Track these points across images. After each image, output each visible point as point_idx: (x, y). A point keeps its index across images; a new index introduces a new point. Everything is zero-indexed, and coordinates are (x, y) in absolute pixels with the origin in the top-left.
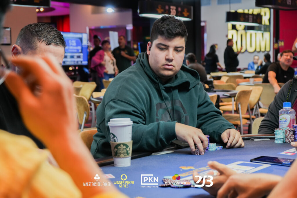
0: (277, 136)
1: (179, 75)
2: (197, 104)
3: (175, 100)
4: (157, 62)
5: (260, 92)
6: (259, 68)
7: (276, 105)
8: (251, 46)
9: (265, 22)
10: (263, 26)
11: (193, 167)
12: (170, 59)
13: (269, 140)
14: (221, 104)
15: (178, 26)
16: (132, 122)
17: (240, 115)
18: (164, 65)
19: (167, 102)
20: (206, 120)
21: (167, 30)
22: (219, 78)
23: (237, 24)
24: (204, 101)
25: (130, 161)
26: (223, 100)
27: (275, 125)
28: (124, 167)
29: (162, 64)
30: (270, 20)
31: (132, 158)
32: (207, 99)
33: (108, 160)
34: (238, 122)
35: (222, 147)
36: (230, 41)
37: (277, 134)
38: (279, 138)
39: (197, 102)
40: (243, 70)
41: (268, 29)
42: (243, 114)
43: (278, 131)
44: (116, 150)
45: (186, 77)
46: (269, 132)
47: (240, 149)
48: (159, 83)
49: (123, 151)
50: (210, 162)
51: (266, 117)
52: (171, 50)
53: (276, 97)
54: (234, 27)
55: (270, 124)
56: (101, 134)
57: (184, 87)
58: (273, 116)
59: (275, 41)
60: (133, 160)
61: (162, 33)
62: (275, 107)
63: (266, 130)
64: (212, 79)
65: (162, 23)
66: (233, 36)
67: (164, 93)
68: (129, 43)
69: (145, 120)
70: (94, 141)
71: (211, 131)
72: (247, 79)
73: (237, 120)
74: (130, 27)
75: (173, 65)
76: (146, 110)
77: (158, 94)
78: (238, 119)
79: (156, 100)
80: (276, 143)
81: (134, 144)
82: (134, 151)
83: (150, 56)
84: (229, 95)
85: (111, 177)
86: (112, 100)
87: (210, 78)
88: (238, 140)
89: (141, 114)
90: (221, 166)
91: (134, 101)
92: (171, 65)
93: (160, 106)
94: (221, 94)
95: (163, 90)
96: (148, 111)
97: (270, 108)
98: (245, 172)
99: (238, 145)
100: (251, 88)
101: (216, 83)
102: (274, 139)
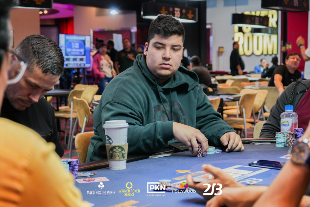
0: (278, 140)
1: (177, 77)
2: (196, 107)
3: (173, 102)
4: (154, 62)
5: (265, 96)
6: (265, 72)
7: (279, 108)
8: (258, 49)
9: (272, 25)
10: (270, 29)
11: (190, 171)
12: (167, 58)
13: (270, 144)
14: (224, 108)
15: (175, 25)
16: (128, 124)
17: (244, 119)
18: (161, 64)
19: (165, 104)
20: (205, 123)
21: (163, 28)
22: (224, 81)
23: (244, 26)
24: (204, 103)
25: (126, 164)
26: (226, 103)
27: (277, 129)
28: (119, 170)
29: (159, 64)
30: (277, 22)
31: (128, 162)
32: (206, 102)
33: (103, 163)
34: (242, 126)
35: (221, 150)
36: (235, 44)
37: (278, 138)
38: (280, 142)
39: (196, 105)
40: (249, 74)
41: (275, 32)
42: (247, 118)
43: (279, 134)
44: (111, 152)
45: (185, 79)
46: (270, 136)
47: (240, 152)
48: (157, 85)
49: (118, 154)
50: (204, 166)
51: (267, 121)
52: (168, 49)
53: (279, 100)
54: (240, 30)
55: (272, 128)
56: (98, 136)
57: (183, 89)
58: (275, 120)
59: (282, 44)
60: (129, 163)
61: (158, 32)
62: (277, 111)
63: (268, 134)
64: (217, 83)
65: (158, 22)
66: (239, 38)
67: (163, 95)
68: (133, 45)
69: (142, 123)
70: (91, 144)
71: (210, 135)
72: (253, 83)
73: (240, 124)
74: (134, 30)
75: (170, 64)
76: (143, 112)
77: (156, 96)
78: (242, 123)
79: (154, 103)
80: (277, 147)
81: (130, 146)
82: (129, 154)
83: (147, 56)
84: (232, 98)
85: (105, 181)
86: (108, 103)
87: (215, 81)
88: (237, 143)
89: (138, 117)
90: (216, 169)
91: (131, 104)
92: (168, 64)
93: (158, 108)
94: (225, 98)
95: (162, 91)
96: (146, 114)
97: (273, 111)
98: (242, 176)
99: (237, 149)
100: (256, 92)
101: (220, 86)
102: (275, 142)
